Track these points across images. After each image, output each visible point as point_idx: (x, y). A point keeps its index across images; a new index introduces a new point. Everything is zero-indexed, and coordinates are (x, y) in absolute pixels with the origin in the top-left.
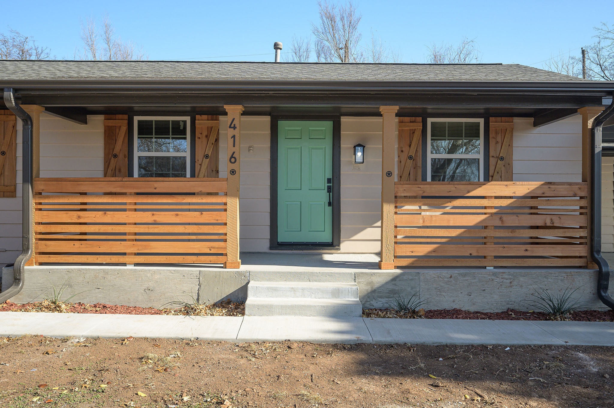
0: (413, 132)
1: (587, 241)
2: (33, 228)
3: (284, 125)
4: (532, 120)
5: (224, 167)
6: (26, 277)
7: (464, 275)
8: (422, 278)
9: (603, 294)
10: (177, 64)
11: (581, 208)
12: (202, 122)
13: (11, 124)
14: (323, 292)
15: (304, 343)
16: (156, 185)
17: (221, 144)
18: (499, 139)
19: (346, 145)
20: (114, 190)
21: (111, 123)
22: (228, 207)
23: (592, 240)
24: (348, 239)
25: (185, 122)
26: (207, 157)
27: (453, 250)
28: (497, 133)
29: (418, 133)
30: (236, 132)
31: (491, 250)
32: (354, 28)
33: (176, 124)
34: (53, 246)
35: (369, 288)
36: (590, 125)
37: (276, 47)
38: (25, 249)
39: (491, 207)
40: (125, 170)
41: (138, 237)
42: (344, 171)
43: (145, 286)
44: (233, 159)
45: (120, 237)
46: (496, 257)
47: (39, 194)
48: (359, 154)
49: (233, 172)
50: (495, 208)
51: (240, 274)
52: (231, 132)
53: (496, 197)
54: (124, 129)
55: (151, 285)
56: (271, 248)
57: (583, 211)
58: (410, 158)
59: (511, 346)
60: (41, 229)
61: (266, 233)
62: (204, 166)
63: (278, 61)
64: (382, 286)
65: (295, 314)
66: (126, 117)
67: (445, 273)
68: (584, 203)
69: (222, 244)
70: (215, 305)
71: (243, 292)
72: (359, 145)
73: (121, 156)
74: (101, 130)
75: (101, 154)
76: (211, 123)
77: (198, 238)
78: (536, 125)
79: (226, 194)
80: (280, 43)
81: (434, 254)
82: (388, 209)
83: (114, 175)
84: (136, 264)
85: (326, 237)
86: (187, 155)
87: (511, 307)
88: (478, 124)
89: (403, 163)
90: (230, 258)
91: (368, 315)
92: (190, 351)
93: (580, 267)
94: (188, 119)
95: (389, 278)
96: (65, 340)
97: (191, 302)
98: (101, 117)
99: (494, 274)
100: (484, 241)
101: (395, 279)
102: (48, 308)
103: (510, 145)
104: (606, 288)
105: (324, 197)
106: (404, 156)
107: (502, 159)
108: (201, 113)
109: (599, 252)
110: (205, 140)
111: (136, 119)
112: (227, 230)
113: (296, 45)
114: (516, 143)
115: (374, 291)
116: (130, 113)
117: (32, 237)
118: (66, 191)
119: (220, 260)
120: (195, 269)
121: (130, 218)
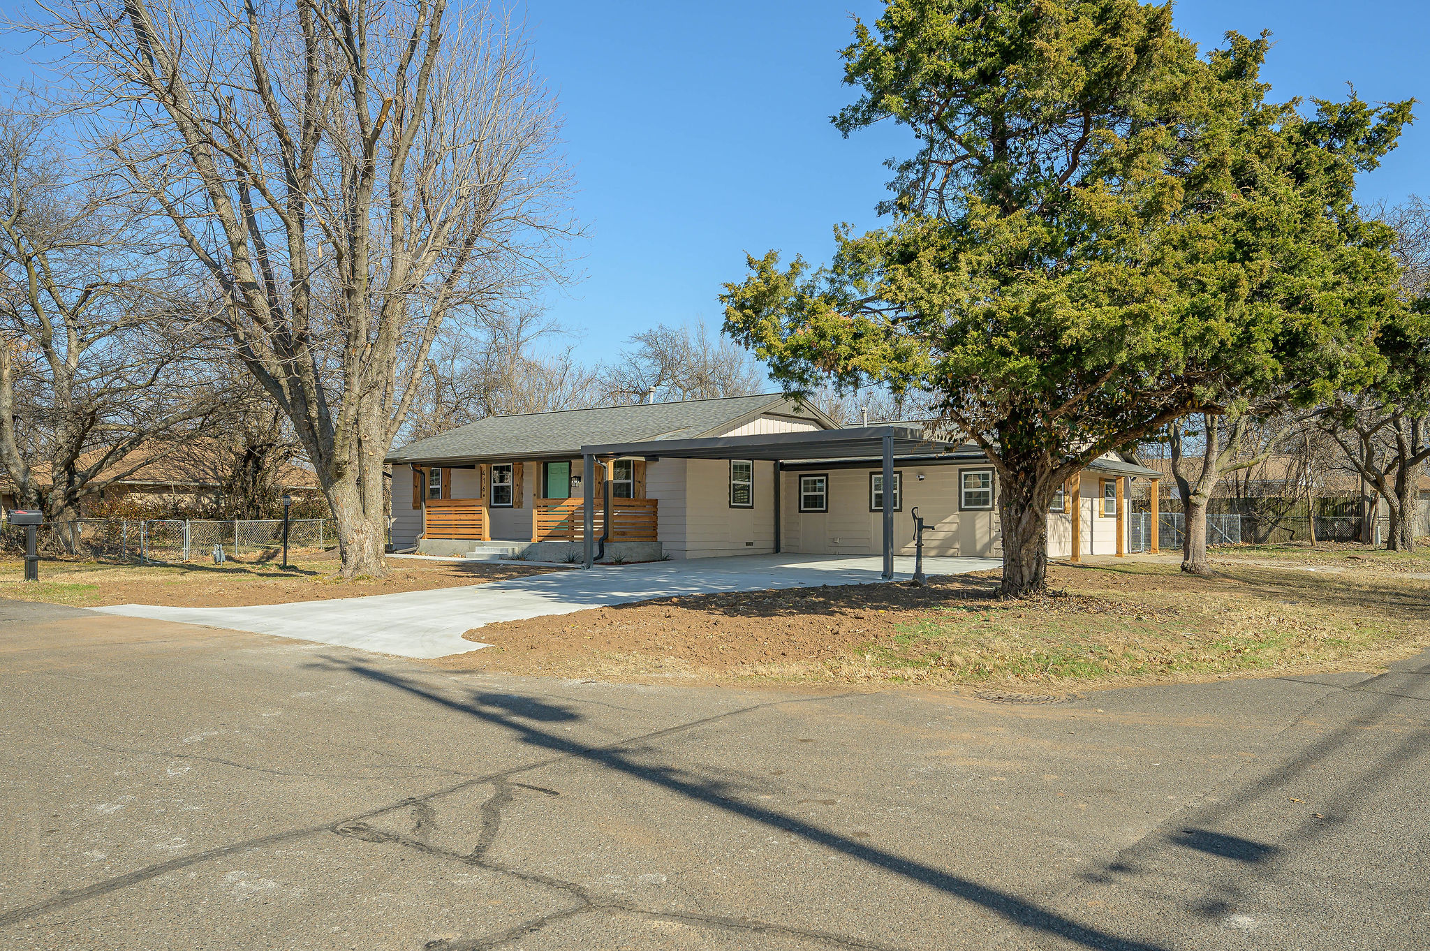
2: (427, 522)
6: (421, 543)
18: (638, 470)
26: (517, 485)
41: (455, 526)
43: (453, 548)
45: (450, 526)
55: (455, 547)
60: (429, 522)
90: (483, 536)
103: (644, 474)
114: (647, 472)
117: (426, 526)
118: (435, 505)
119: (480, 537)
120: (469, 542)
121: (453, 517)
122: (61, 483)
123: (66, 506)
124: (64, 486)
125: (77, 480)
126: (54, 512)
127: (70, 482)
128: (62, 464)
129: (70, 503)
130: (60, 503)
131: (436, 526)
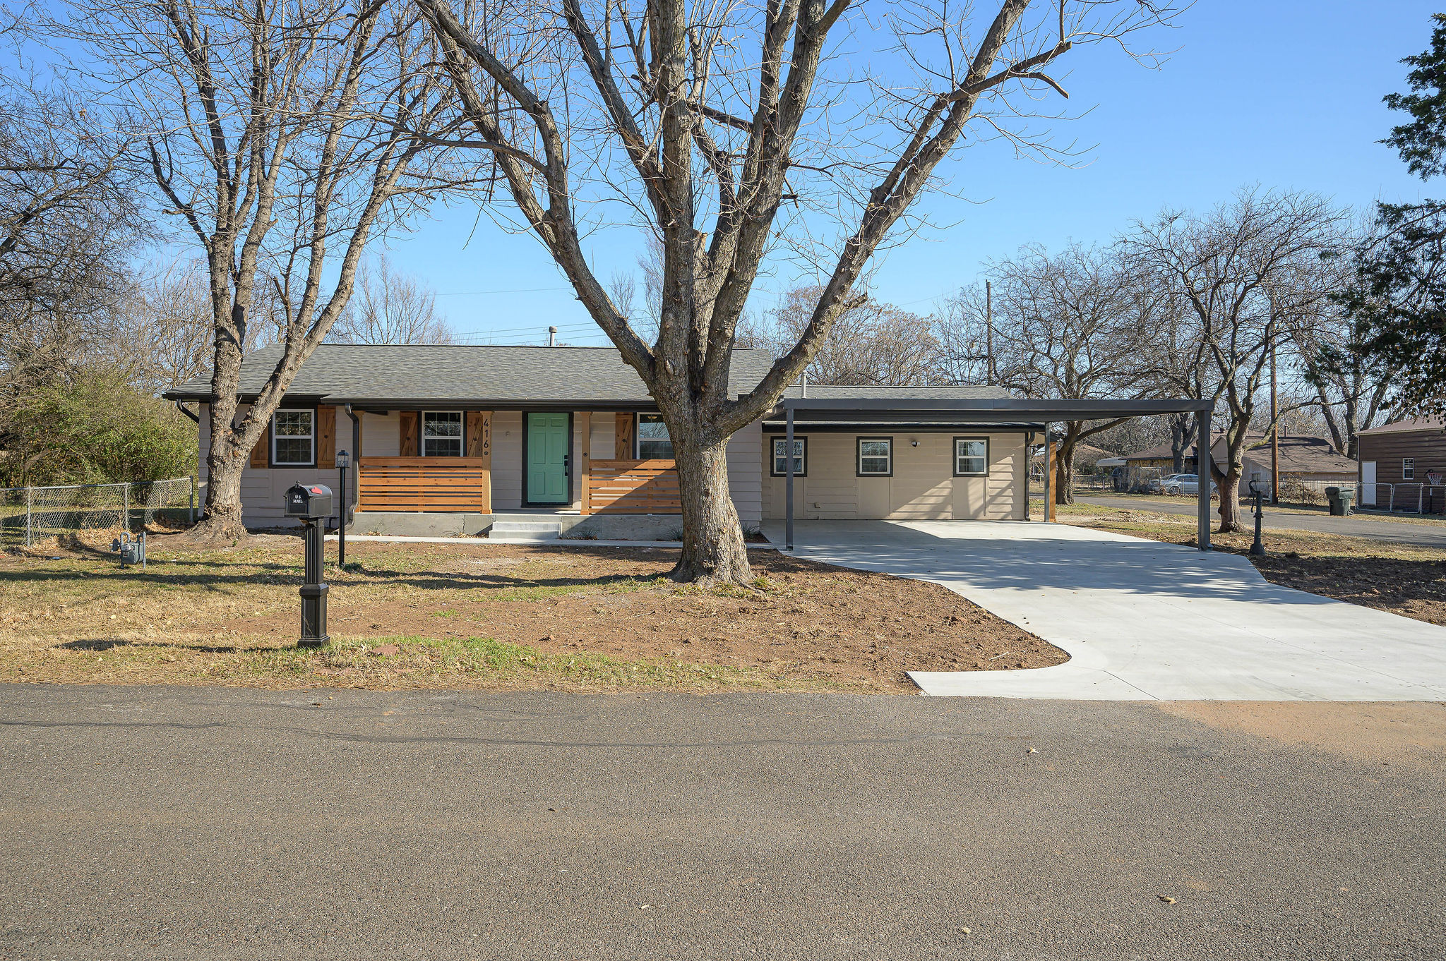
0: (626, 422)
2: (359, 489)
3: (531, 416)
5: (485, 448)
6: (355, 518)
7: (630, 518)
8: (603, 520)
12: (472, 414)
13: (332, 415)
14: (541, 526)
16: (437, 461)
19: (577, 431)
20: (410, 465)
21: (405, 415)
22: (484, 476)
24: (576, 499)
25: (459, 414)
26: (475, 439)
27: (625, 503)
29: (629, 423)
30: (488, 428)
31: (650, 503)
33: (453, 415)
34: (371, 500)
35: (568, 526)
37: (551, 330)
38: (355, 501)
40: (415, 450)
41: (426, 494)
42: (576, 450)
43: (430, 524)
45: (414, 494)
46: (654, 507)
47: (363, 467)
49: (489, 454)
51: (490, 517)
52: (485, 428)
54: (415, 419)
55: (434, 524)
56: (522, 506)
58: (624, 440)
60: (364, 489)
61: (518, 496)
62: (473, 447)
63: (553, 346)
64: (579, 524)
65: (518, 537)
66: (416, 411)
67: (618, 517)
69: (479, 499)
70: (472, 534)
71: (490, 527)
73: (412, 439)
74: (398, 420)
75: (398, 437)
76: (479, 415)
77: (464, 495)
79: (484, 467)
80: (554, 327)
81: (613, 506)
82: (585, 478)
83: (407, 455)
84: (425, 512)
85: (564, 499)
86: (461, 437)
87: (658, 537)
89: (619, 446)
90: (484, 508)
94: (461, 412)
95: (583, 520)
96: (389, 543)
97: (459, 533)
98: (398, 414)
99: (649, 517)
100: (648, 497)
101: (586, 520)
102: (372, 535)
105: (561, 468)
106: (620, 439)
110: (474, 427)
111: (423, 412)
112: (482, 490)
113: (617, 282)
115: (573, 526)
116: (419, 410)
117: (359, 494)
118: (381, 465)
119: (478, 509)
120: (462, 515)
121: (420, 482)
131: (383, 494)
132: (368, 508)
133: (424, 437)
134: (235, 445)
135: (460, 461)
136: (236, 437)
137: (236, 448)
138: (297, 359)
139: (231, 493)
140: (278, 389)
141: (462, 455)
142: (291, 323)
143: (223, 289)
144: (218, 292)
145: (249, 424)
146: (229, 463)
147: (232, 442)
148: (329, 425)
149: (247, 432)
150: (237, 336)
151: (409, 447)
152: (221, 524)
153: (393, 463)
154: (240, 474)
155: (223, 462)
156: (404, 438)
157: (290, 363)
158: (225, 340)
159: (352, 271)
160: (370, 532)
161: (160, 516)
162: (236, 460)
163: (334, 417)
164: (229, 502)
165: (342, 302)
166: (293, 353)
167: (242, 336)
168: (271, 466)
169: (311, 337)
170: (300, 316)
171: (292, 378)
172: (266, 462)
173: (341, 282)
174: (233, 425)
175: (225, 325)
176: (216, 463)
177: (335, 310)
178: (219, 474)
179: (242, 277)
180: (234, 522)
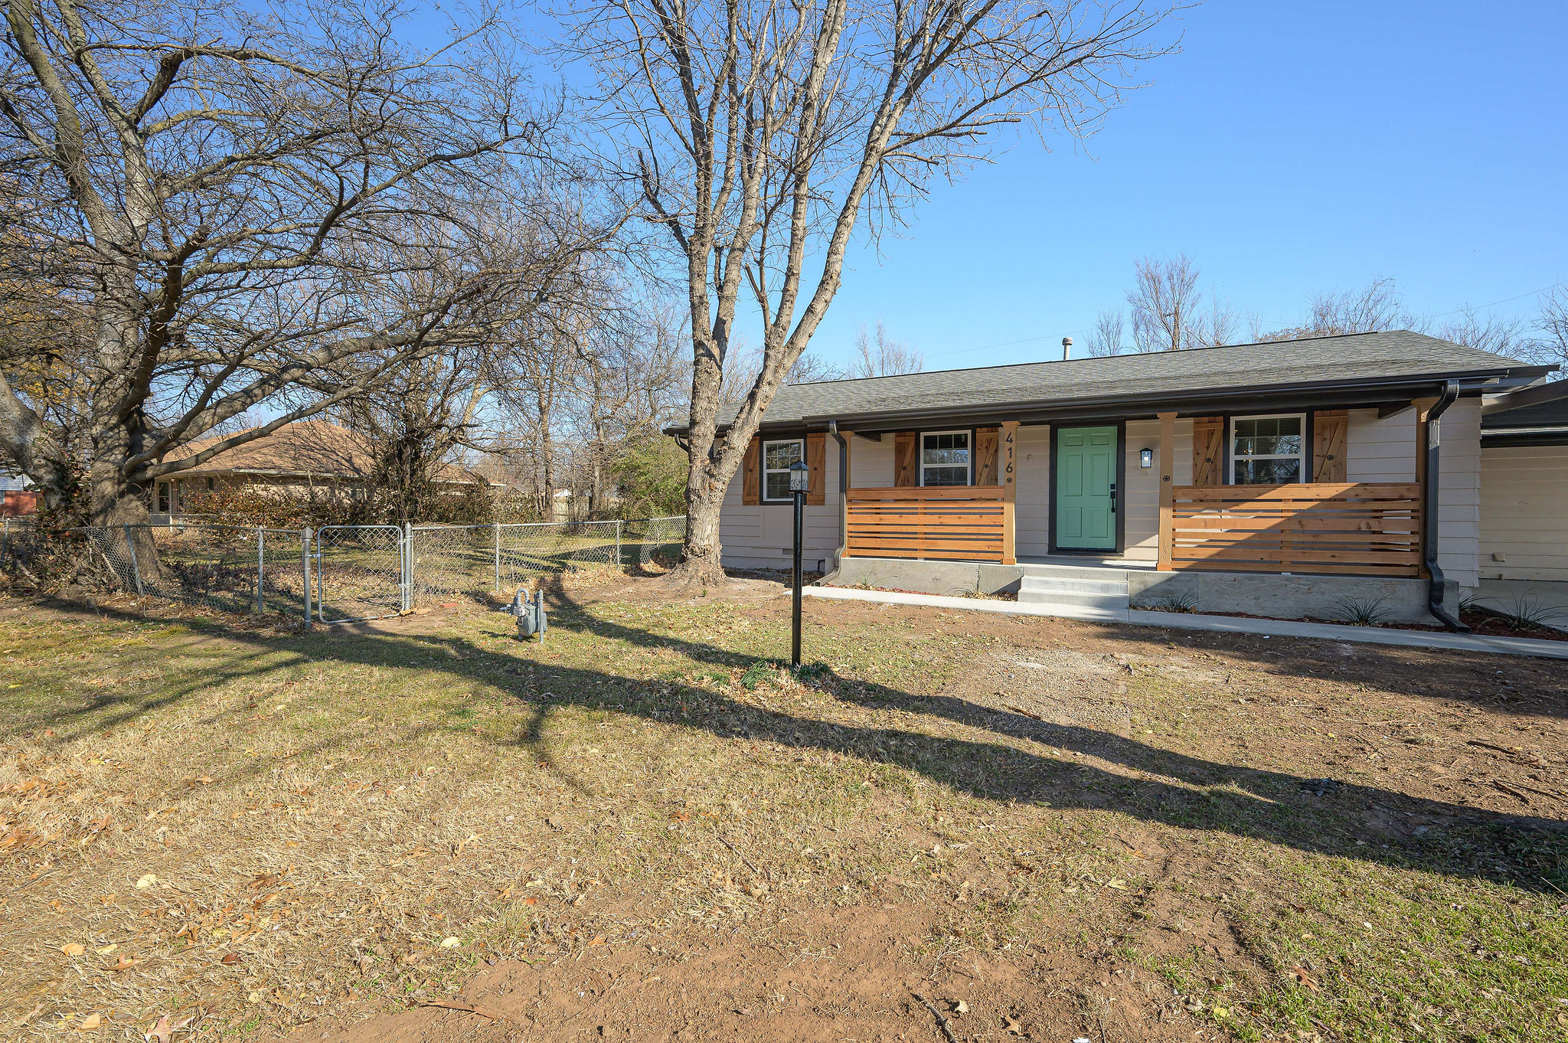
0: (1213, 432)
1: (1421, 548)
2: (847, 528)
3: (1062, 432)
4: (1377, 410)
5: (1002, 476)
6: (842, 564)
7: (1251, 579)
8: (1200, 580)
9: (1435, 606)
10: (957, 373)
11: (1412, 511)
12: (983, 434)
13: (821, 444)
14: (1093, 586)
15: (1066, 619)
16: (942, 492)
17: (1000, 454)
18: (1327, 435)
19: (1131, 449)
20: (905, 497)
21: (901, 439)
22: (1005, 511)
23: (1425, 547)
24: (1133, 545)
25: (966, 435)
26: (987, 466)
27: (1240, 554)
28: (1323, 428)
29: (1218, 434)
30: (1012, 445)
31: (1288, 555)
32: (1189, 286)
33: (958, 437)
34: (861, 543)
35: (1142, 588)
36: (1424, 418)
37: (1065, 343)
38: (841, 544)
39: (1288, 511)
40: (912, 480)
41: (928, 536)
42: (1129, 476)
43: (933, 576)
44: (1009, 469)
46: (1293, 563)
47: (850, 501)
48: (1146, 459)
49: (1009, 480)
50: (1293, 511)
51: (1016, 569)
52: (1008, 445)
53: (1294, 500)
54: (912, 444)
55: (938, 575)
56: (1050, 552)
57: (1414, 514)
58: (1208, 460)
59: (1271, 636)
60: (852, 528)
61: (1045, 538)
62: (984, 474)
63: (1068, 358)
64: (1157, 585)
65: (1063, 603)
66: (913, 433)
67: (1227, 575)
68: (1415, 505)
69: (998, 543)
70: (991, 595)
71: (1017, 584)
72: (1146, 450)
73: (909, 468)
74: (892, 447)
75: (892, 464)
76: (991, 435)
77: (979, 537)
78: (1380, 416)
79: (1003, 500)
81: (1217, 558)
82: (1166, 514)
83: (904, 485)
84: (926, 559)
85: (1109, 543)
86: (968, 465)
87: (1307, 613)
88: (1299, 419)
89: (1199, 466)
90: (1006, 556)
91: (1134, 608)
92: (971, 617)
93: (1411, 577)
94: (969, 432)
95: (1163, 579)
96: (880, 604)
97: (972, 589)
98: (893, 435)
99: (1287, 579)
100: (1282, 545)
101: (1171, 579)
102: (860, 588)
103: (1343, 442)
104: (1440, 600)
105: (1107, 502)
106: (1201, 459)
107: (1331, 458)
108: (981, 426)
109: (1434, 560)
110: (985, 451)
111: (923, 435)
112: (1004, 531)
114: (1351, 439)
115: (1147, 590)
116: (918, 432)
117: (846, 534)
118: (870, 498)
119: (998, 556)
120: (976, 565)
121: (920, 520)
122: (110, 449)
123: (122, 495)
124: (118, 455)
125: (148, 442)
126: (94, 507)
127: (133, 447)
128: (112, 413)
129: (132, 490)
130: (108, 488)
131: (874, 535)
132: (858, 553)
133: (923, 466)
134: (712, 476)
135: (967, 491)
136: (713, 468)
137: (713, 480)
138: (776, 371)
139: (708, 532)
140: (756, 407)
141: (969, 483)
142: (769, 327)
143: (701, 297)
144: (696, 301)
145: (725, 451)
146: (705, 497)
147: (708, 473)
148: (819, 456)
149: (723, 460)
150: (716, 352)
151: (906, 476)
152: (697, 567)
153: (886, 495)
154: (718, 511)
155: (699, 497)
156: (900, 467)
157: (769, 376)
158: (702, 355)
159: (839, 257)
160: (858, 584)
161: (657, 554)
162: (713, 494)
163: (824, 446)
164: (706, 542)
165: (827, 296)
166: (772, 364)
167: (723, 352)
168: (762, 503)
169: (792, 343)
170: (779, 316)
171: (772, 395)
172: (757, 498)
173: (826, 272)
174: (711, 454)
175: (703, 338)
176: (693, 497)
177: (819, 307)
178: (696, 510)
179: (725, 288)
180: (713, 564)
